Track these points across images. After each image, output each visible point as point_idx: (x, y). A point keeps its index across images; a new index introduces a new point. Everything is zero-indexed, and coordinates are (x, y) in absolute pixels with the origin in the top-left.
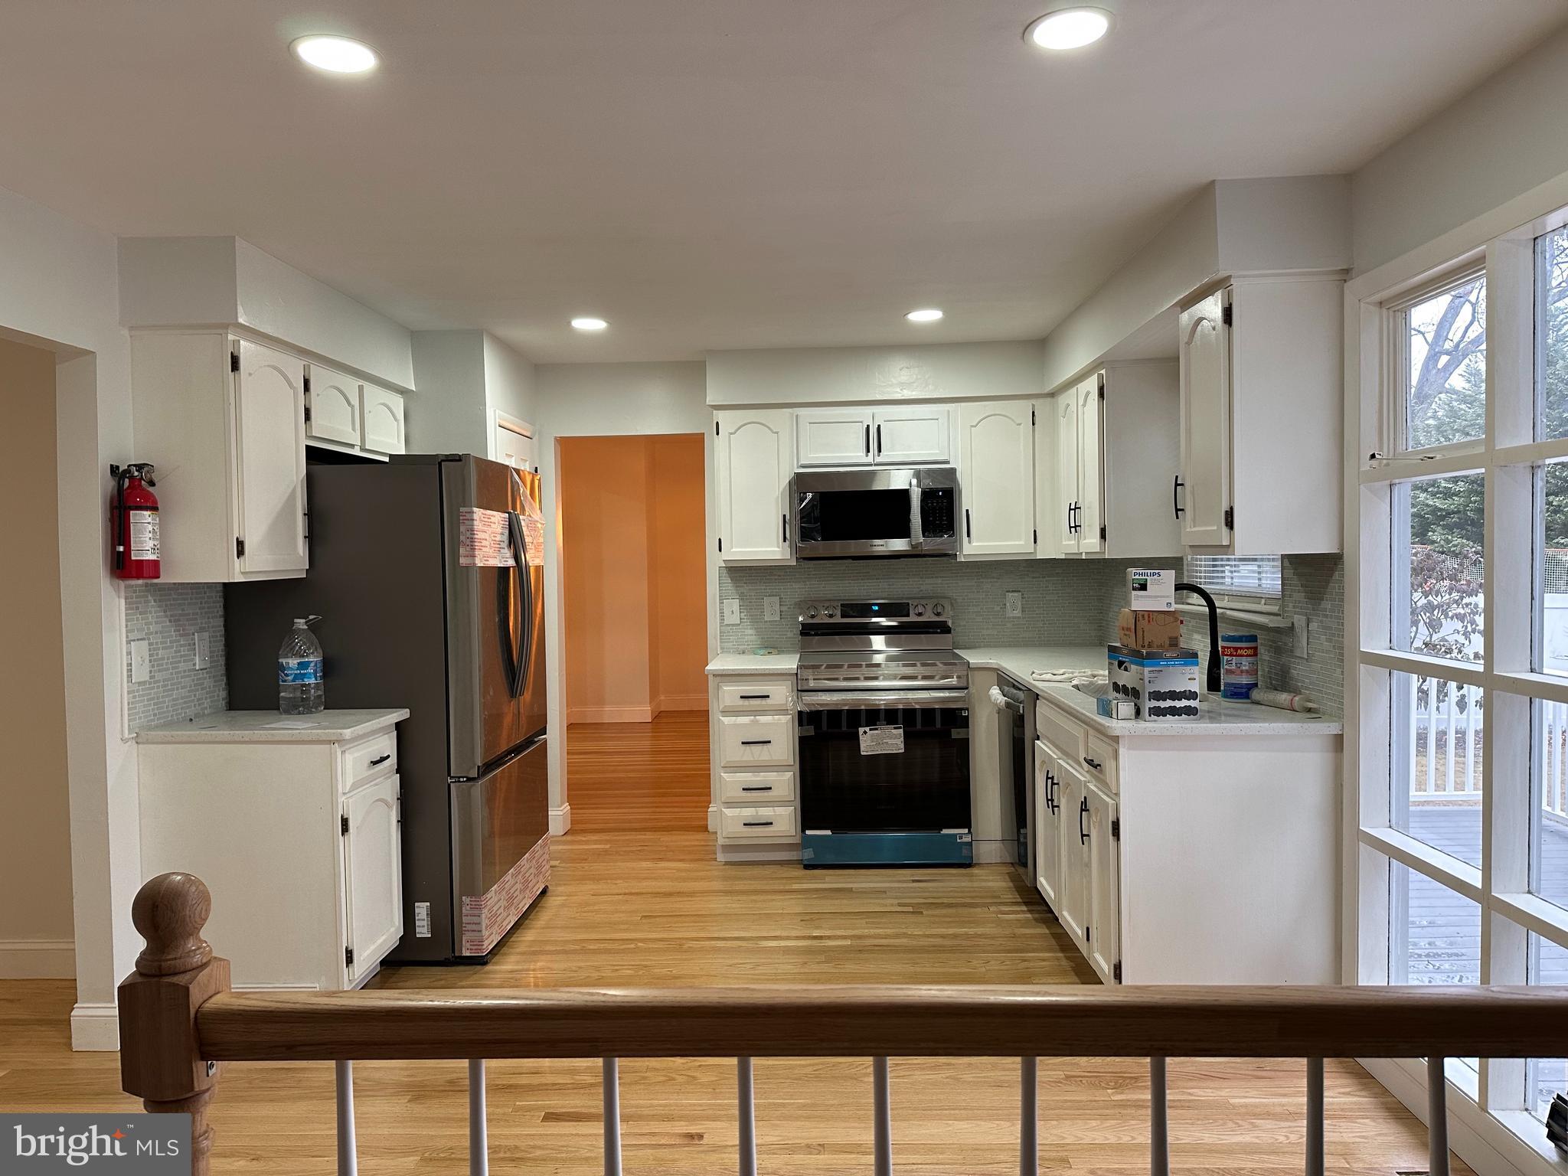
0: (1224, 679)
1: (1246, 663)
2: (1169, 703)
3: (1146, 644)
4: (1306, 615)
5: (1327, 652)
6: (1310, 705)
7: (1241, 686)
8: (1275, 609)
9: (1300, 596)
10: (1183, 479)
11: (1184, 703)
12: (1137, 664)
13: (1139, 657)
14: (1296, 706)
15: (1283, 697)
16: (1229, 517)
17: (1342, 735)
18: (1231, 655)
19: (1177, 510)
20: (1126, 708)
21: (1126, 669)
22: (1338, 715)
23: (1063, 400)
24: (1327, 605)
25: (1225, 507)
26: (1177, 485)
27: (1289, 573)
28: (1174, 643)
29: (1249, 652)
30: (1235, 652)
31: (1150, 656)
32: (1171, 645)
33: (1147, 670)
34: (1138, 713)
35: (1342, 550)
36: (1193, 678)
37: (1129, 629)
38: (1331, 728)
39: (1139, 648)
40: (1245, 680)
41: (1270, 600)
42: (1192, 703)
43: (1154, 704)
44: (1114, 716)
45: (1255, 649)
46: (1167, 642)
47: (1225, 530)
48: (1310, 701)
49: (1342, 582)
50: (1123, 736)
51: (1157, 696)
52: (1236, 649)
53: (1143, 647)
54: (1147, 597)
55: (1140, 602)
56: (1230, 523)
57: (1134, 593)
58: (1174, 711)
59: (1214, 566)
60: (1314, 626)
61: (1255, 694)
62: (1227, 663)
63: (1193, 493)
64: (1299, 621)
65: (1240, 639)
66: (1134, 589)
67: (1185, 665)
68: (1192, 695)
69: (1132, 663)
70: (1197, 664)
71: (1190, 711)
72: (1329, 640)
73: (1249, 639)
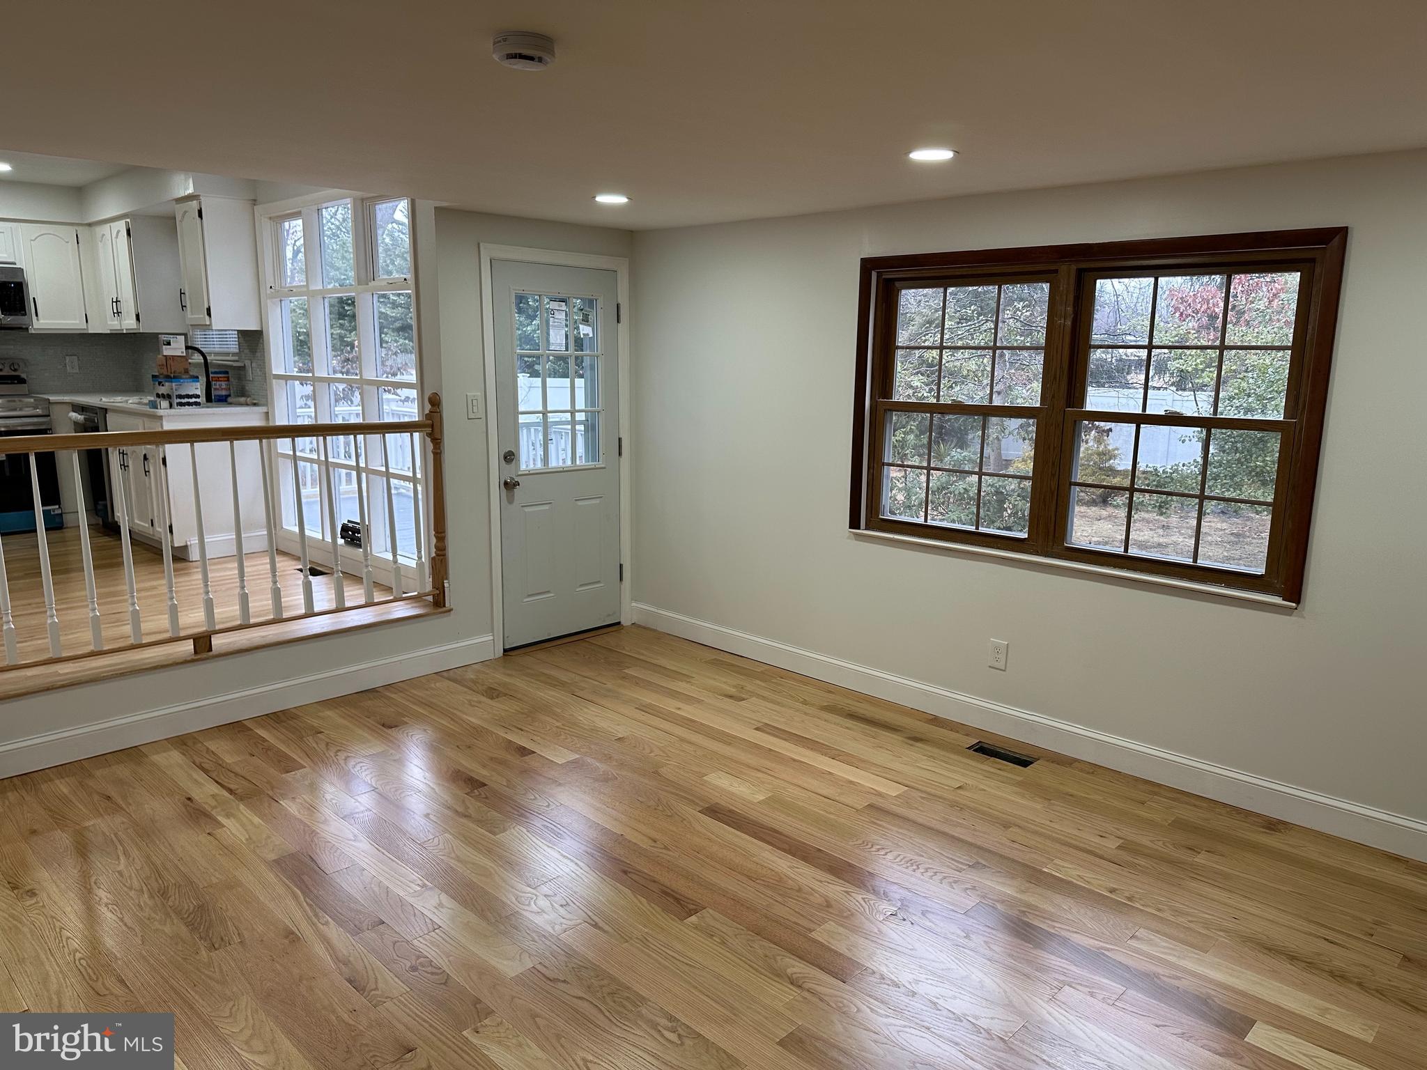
0: (213, 393)
1: (224, 385)
2: (186, 400)
3: (173, 371)
4: (250, 360)
5: (260, 376)
6: (255, 401)
7: (222, 396)
8: (236, 358)
9: (247, 351)
10: (184, 290)
11: (193, 400)
12: (168, 382)
13: (169, 378)
14: (249, 403)
15: (242, 400)
16: (209, 310)
17: (268, 412)
18: (216, 381)
19: (182, 306)
20: (165, 404)
21: (163, 385)
22: (266, 405)
23: (100, 230)
24: (258, 354)
25: (206, 306)
26: (181, 293)
27: (241, 340)
28: (186, 371)
29: (226, 379)
30: (218, 379)
31: (175, 377)
32: (185, 372)
33: (174, 384)
34: (171, 406)
35: (262, 328)
36: (197, 388)
37: (163, 365)
38: (264, 409)
39: (169, 374)
40: (224, 393)
41: (234, 354)
42: (197, 400)
43: (179, 400)
44: (159, 407)
45: (228, 378)
46: (183, 371)
47: (207, 317)
48: (254, 399)
49: (263, 344)
50: (165, 416)
51: (180, 397)
52: (218, 378)
53: (171, 373)
54: (170, 348)
55: (167, 351)
56: (209, 314)
57: (164, 347)
58: (189, 404)
59: (205, 338)
60: (254, 365)
61: (230, 400)
62: (215, 385)
63: (190, 298)
64: (247, 363)
65: (220, 373)
66: (164, 345)
67: (193, 381)
68: (198, 396)
69: (166, 381)
70: (198, 381)
71: (197, 404)
72: (260, 371)
73: (225, 372)
